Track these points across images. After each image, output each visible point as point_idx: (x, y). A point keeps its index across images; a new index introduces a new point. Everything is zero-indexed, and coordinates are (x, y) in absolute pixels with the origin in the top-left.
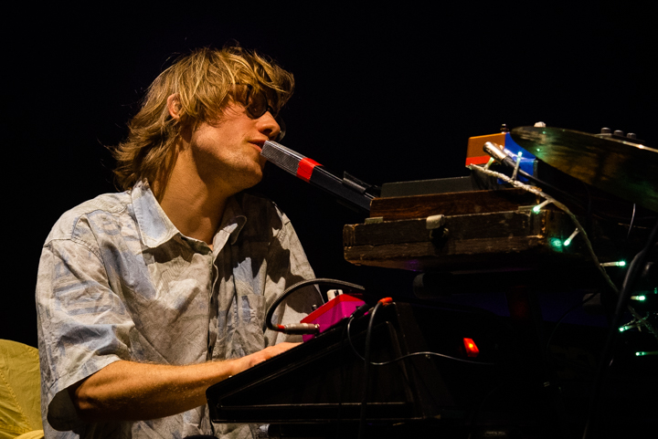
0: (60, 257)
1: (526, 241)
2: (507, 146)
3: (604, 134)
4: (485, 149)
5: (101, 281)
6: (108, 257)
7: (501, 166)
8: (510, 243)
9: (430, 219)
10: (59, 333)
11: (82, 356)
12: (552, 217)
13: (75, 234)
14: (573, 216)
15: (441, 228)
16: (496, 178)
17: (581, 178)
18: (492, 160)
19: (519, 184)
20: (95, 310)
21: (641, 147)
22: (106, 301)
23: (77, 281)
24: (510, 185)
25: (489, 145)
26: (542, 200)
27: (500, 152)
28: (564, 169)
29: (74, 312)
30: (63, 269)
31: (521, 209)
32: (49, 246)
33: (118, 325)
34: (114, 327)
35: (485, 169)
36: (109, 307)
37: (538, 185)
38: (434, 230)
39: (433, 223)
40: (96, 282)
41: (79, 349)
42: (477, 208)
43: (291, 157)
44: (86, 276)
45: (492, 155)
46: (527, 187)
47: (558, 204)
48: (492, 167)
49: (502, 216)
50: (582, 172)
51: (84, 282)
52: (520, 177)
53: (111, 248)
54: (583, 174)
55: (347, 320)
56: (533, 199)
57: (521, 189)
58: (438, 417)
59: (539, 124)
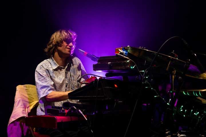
0: (38, 73)
1: (126, 67)
2: (123, 50)
3: (140, 48)
4: (119, 51)
5: (46, 76)
6: (47, 72)
7: (121, 53)
8: (123, 67)
9: (108, 63)
10: (40, 87)
11: (45, 91)
12: (131, 63)
13: (41, 68)
14: (135, 63)
15: (111, 65)
16: (121, 56)
17: (136, 56)
18: (120, 52)
19: (125, 57)
20: (46, 82)
21: (147, 50)
22: (48, 80)
23: (42, 77)
24: (123, 57)
25: (119, 50)
26: (129, 60)
27: (121, 51)
28: (133, 54)
29: (42, 83)
30: (39, 75)
31: (125, 61)
32: (36, 71)
33: (51, 84)
34: (50, 85)
35: (119, 54)
36: (48, 81)
37: (128, 57)
38: (109, 65)
39: (109, 64)
40: (45, 76)
41: (44, 89)
42: (117, 61)
43: (83, 52)
44: (44, 76)
45: (120, 51)
46: (126, 57)
47: (132, 60)
48: (120, 54)
49: (122, 63)
50: (136, 54)
51: (43, 77)
52: (125, 56)
53: (47, 70)
54: (137, 55)
55: (93, 81)
56: (127, 60)
57: (125, 58)
58: (110, 99)
59: (128, 46)
